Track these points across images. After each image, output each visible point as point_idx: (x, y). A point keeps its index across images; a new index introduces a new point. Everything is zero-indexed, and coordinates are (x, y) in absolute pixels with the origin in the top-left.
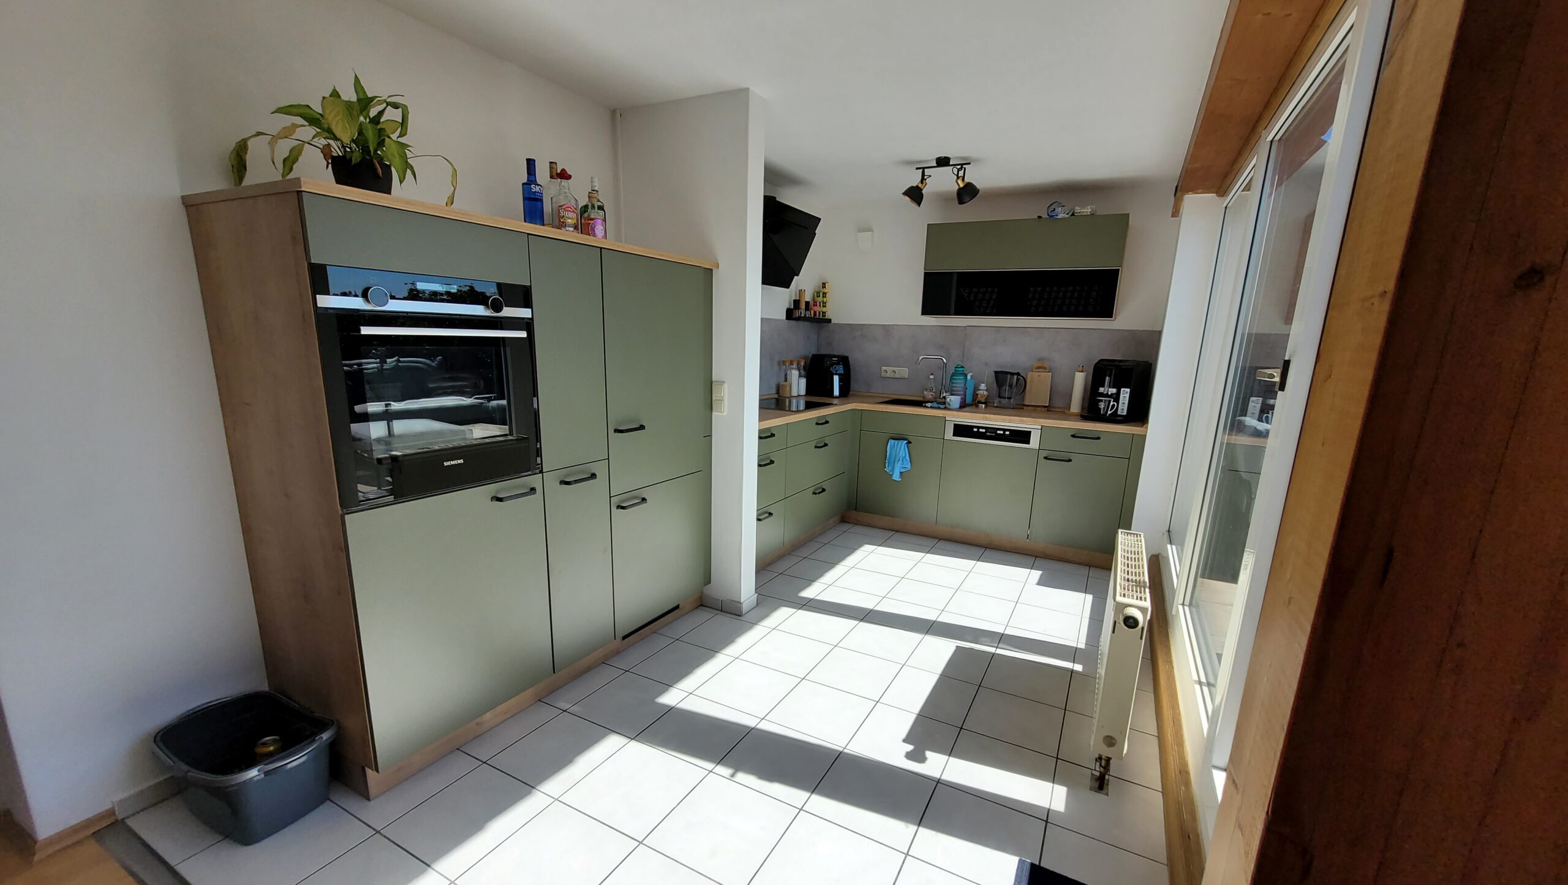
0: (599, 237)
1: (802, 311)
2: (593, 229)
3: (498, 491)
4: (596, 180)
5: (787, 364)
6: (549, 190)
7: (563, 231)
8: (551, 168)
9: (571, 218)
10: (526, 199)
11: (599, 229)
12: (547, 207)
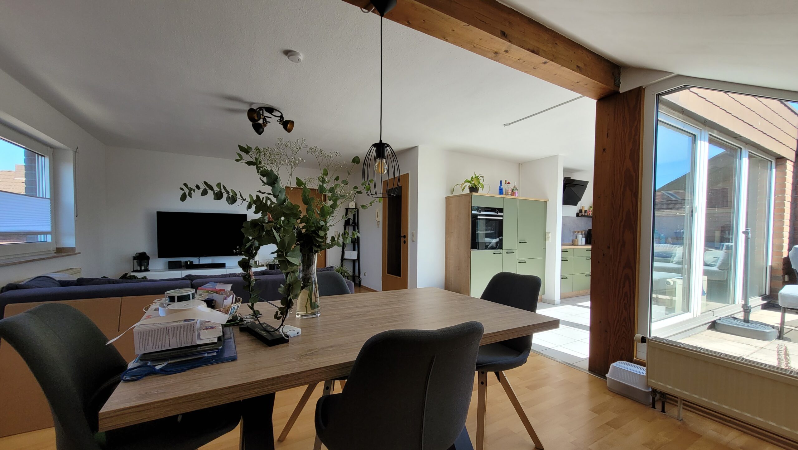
0: (517, 196)
1: (583, 213)
2: (515, 195)
3: (494, 252)
4: (515, 182)
5: (577, 232)
6: (505, 187)
7: (508, 196)
8: (505, 182)
9: (510, 193)
10: (499, 189)
11: (517, 194)
12: (504, 191)
